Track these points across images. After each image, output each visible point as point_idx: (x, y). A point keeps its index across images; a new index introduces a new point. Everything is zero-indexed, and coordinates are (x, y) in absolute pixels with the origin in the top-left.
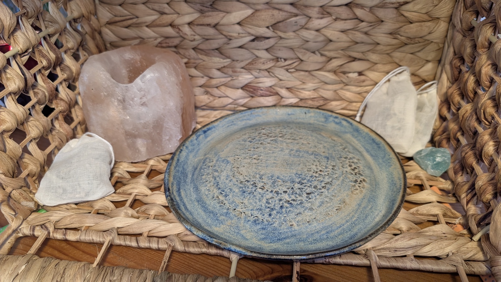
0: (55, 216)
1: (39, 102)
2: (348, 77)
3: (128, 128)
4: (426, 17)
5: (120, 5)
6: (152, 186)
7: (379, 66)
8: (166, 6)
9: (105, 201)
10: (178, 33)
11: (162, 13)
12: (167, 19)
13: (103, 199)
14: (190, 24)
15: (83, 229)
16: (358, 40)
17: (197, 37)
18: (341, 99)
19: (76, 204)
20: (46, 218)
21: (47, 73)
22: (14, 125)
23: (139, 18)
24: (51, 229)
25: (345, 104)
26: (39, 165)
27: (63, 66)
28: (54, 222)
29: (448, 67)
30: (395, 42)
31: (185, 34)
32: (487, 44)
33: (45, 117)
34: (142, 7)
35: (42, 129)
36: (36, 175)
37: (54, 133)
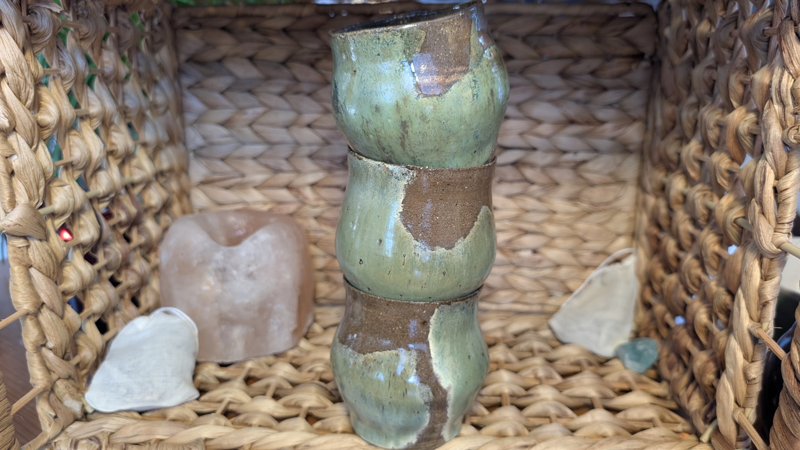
0: (110, 425)
1: (107, 267)
2: (518, 257)
3: (225, 308)
4: (608, 179)
5: (223, 160)
6: (252, 393)
7: (558, 242)
8: (284, 162)
9: (184, 407)
10: (296, 196)
11: (277, 171)
12: (284, 178)
13: (183, 405)
14: (313, 185)
15: (152, 442)
16: (529, 207)
17: (322, 203)
18: (511, 288)
19: (141, 413)
20: (97, 427)
21: (122, 230)
22: (79, 285)
24: (104, 443)
25: (516, 296)
26: (95, 351)
27: (141, 227)
28: (109, 433)
29: (644, 239)
30: (575, 209)
31: (306, 198)
32: (680, 198)
33: (113, 287)
34: (251, 163)
35: (106, 301)
36: (89, 366)
37: (117, 314)
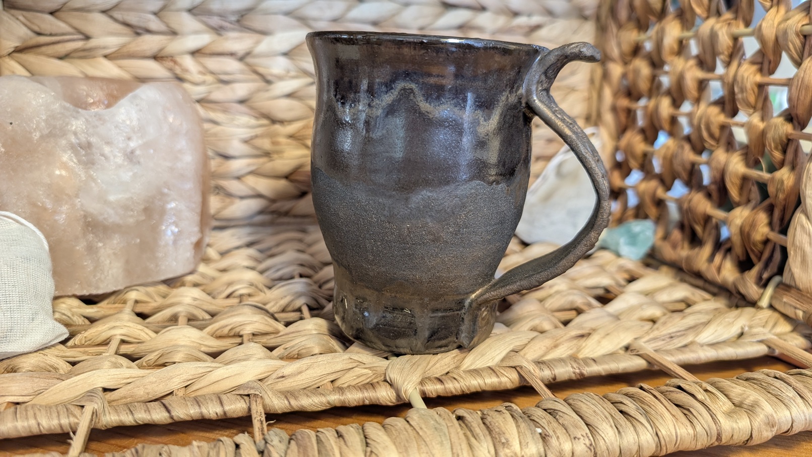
5: (52, 13)
8: (152, 17)
9: (44, 355)
10: (171, 70)
11: (141, 33)
12: (150, 43)
13: (41, 352)
14: (196, 53)
17: (209, 78)
23: (91, 40)
31: (186, 70)
34: (103, 18)
